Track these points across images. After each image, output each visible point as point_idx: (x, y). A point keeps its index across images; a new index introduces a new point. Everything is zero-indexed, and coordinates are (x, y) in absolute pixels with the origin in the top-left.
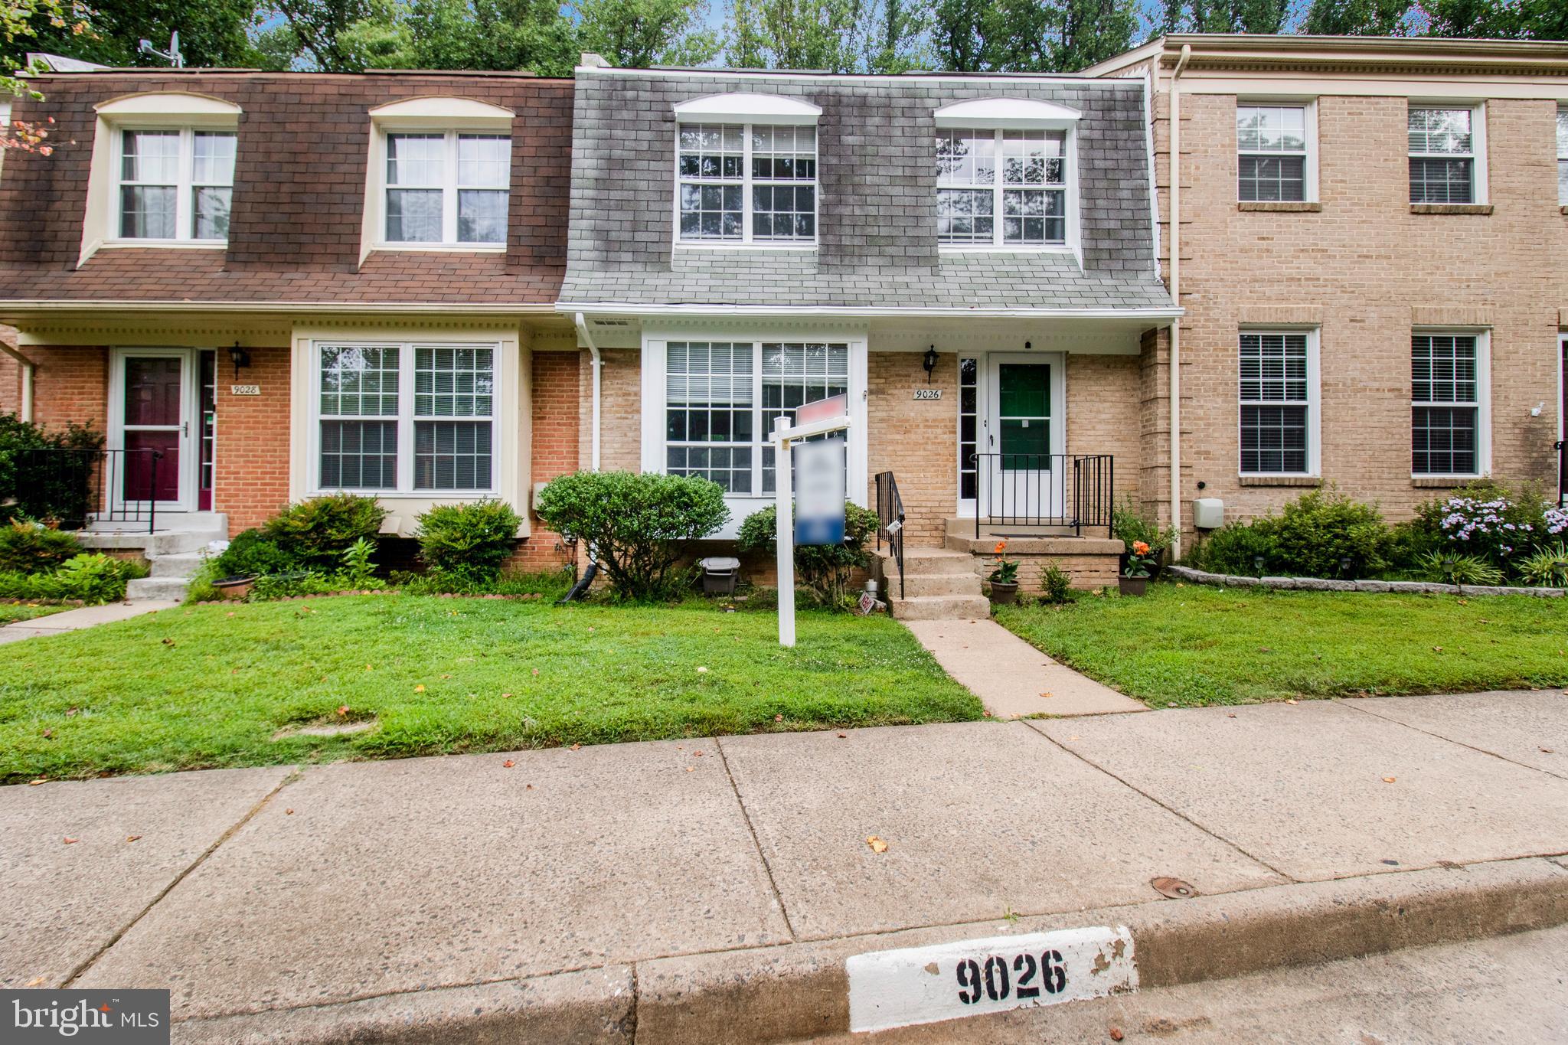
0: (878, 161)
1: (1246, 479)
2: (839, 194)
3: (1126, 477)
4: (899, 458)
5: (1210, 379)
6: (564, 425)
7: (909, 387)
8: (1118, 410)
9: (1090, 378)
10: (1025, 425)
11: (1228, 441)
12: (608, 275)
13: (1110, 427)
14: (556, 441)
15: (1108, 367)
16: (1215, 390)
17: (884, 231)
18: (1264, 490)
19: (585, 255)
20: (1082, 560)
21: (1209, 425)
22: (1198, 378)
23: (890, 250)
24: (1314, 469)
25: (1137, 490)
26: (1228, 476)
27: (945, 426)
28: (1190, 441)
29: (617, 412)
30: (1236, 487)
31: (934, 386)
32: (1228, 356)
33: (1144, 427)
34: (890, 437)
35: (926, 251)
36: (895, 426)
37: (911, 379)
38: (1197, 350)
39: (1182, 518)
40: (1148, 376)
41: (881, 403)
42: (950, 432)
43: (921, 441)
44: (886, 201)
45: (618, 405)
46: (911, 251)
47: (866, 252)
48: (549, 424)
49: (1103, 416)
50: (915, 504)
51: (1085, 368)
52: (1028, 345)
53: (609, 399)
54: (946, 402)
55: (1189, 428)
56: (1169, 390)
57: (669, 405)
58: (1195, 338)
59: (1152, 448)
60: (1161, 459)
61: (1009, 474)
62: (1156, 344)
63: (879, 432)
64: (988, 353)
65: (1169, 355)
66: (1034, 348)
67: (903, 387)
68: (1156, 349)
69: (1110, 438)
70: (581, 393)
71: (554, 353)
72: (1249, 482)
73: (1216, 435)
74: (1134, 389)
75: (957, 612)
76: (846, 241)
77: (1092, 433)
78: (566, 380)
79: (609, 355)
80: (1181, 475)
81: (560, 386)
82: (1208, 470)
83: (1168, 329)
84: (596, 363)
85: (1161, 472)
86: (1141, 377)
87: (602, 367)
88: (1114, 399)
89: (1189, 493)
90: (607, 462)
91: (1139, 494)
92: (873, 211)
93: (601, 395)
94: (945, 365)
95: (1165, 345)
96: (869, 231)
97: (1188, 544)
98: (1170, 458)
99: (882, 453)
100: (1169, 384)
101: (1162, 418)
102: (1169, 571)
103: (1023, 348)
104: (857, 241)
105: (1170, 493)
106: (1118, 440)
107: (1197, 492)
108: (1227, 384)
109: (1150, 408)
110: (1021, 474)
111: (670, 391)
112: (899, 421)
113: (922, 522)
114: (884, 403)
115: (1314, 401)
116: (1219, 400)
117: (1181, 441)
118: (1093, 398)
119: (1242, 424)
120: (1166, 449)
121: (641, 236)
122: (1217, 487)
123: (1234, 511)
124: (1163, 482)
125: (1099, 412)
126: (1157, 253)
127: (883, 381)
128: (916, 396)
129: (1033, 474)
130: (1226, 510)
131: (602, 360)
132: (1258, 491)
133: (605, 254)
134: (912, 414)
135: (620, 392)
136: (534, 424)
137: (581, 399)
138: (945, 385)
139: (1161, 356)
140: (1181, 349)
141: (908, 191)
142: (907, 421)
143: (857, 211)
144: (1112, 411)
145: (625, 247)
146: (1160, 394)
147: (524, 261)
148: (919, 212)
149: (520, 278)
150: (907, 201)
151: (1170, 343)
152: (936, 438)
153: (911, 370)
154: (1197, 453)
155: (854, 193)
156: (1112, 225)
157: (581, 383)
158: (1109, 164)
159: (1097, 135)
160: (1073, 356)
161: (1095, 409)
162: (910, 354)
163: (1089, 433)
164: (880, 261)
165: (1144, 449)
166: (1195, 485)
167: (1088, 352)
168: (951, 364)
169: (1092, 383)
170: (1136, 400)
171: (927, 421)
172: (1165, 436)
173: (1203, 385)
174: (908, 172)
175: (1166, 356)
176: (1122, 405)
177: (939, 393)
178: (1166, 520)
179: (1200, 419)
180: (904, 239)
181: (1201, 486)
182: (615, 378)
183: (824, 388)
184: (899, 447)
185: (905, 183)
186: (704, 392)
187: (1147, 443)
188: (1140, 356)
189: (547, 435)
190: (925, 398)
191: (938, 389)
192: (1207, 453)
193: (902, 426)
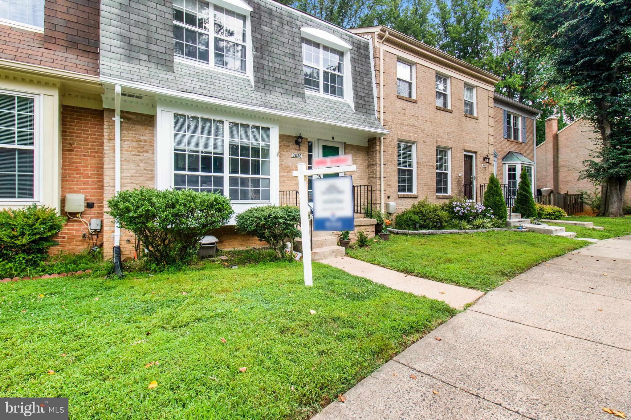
0: (278, 43)
1: (400, 195)
2: (262, 53)
4: (286, 184)
5: (390, 158)
6: (89, 156)
7: (289, 151)
9: (352, 154)
11: (395, 181)
12: (132, 65)
13: (359, 174)
14: (82, 166)
15: (358, 150)
16: (391, 162)
17: (283, 77)
18: (404, 199)
19: (113, 49)
20: (366, 227)
21: (390, 175)
22: (388, 158)
23: (285, 86)
24: (415, 192)
26: (395, 194)
29: (132, 151)
30: (397, 198)
31: (299, 152)
32: (395, 150)
33: (369, 174)
35: (300, 90)
36: (283, 169)
37: (291, 148)
38: (388, 147)
39: (384, 209)
40: (372, 155)
41: (284, 158)
44: (282, 62)
45: (133, 147)
46: (294, 89)
47: (275, 85)
48: (77, 155)
51: (351, 150)
52: (333, 138)
53: (126, 143)
54: (304, 160)
55: (385, 176)
56: (380, 161)
57: (175, 150)
58: (387, 143)
59: (374, 183)
60: (378, 187)
62: (375, 143)
64: (318, 140)
65: (380, 148)
66: (335, 140)
67: (287, 151)
68: (375, 145)
69: (359, 178)
70: (106, 137)
71: (80, 108)
73: (392, 179)
74: (366, 160)
75: (334, 255)
76: (266, 77)
78: (90, 127)
79: (126, 115)
80: (384, 193)
81: (85, 130)
82: (390, 192)
83: (380, 138)
84: (117, 119)
85: (378, 192)
86: (368, 155)
87: (121, 122)
88: (360, 163)
89: (386, 200)
90: (125, 181)
92: (277, 66)
93: (121, 140)
94: (303, 143)
96: (276, 75)
98: (380, 187)
100: (380, 159)
101: (378, 171)
103: (331, 139)
104: (271, 79)
105: (381, 200)
106: (361, 179)
107: (388, 200)
108: (395, 160)
109: (373, 168)
111: (176, 142)
112: (286, 167)
115: (414, 168)
116: (392, 166)
117: (384, 180)
118: (354, 162)
119: (398, 175)
120: (379, 183)
121: (152, 47)
122: (393, 197)
124: (378, 196)
126: (376, 108)
128: (292, 156)
130: (396, 206)
131: (121, 118)
133: (128, 52)
134: (291, 164)
135: (134, 139)
136: (63, 154)
137: (105, 141)
138: (303, 152)
139: (378, 148)
140: (384, 146)
141: (291, 60)
142: (289, 167)
143: (271, 64)
144: (360, 168)
145: (142, 51)
146: (377, 162)
147: (58, 41)
148: (297, 71)
149: (57, 53)
150: (291, 65)
151: (380, 143)
153: (290, 144)
154: (387, 185)
155: (268, 55)
156: (362, 94)
157: (105, 130)
158: (360, 70)
159: (356, 57)
160: (347, 145)
162: (289, 136)
164: (282, 91)
165: (369, 183)
166: (387, 197)
167: (352, 144)
168: (305, 143)
169: (353, 156)
170: (367, 164)
172: (379, 178)
173: (389, 160)
174: (291, 52)
176: (362, 166)
177: (302, 155)
179: (388, 173)
180: (291, 83)
181: (389, 197)
182: (131, 130)
183: (259, 148)
184: (285, 179)
185: (290, 56)
186: (197, 145)
187: (371, 181)
188: (368, 147)
189: (75, 162)
190: (296, 157)
191: (301, 153)
192: (390, 185)
193: (286, 169)
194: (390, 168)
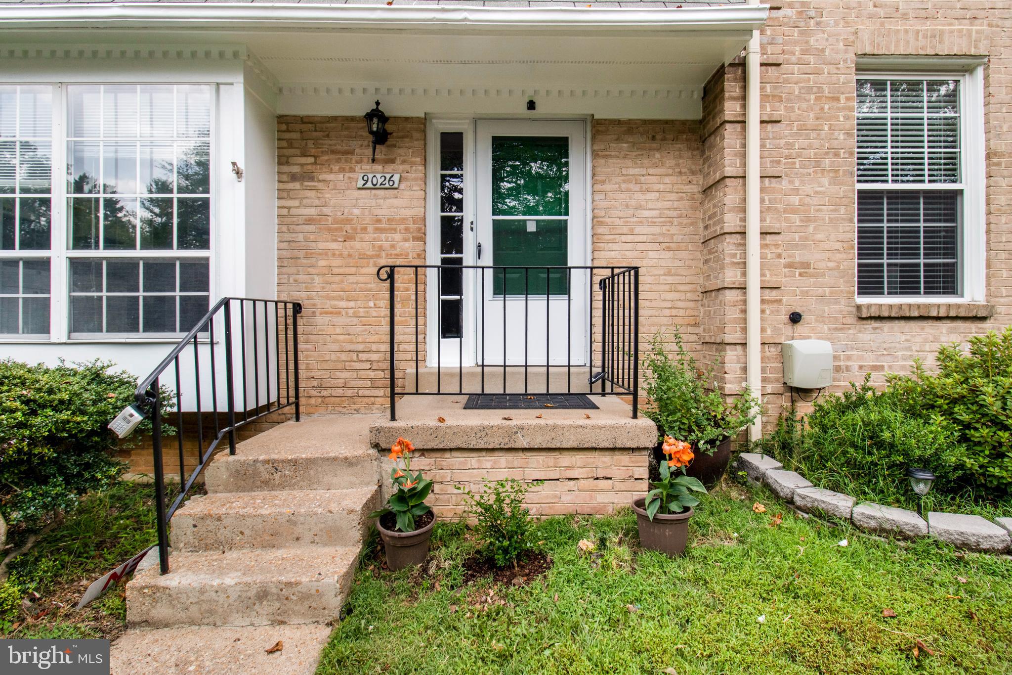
1: (869, 306)
3: (680, 304)
4: (337, 279)
5: (810, 146)
7: (352, 170)
8: (668, 204)
9: (625, 157)
10: (531, 228)
11: (839, 246)
13: (657, 230)
15: (654, 138)
16: (818, 164)
18: (897, 325)
20: (578, 459)
21: (808, 220)
22: (790, 146)
24: (973, 292)
25: (696, 325)
26: (837, 302)
27: (407, 229)
28: (777, 246)
30: (851, 320)
31: (390, 168)
32: (838, 109)
33: (706, 227)
34: (321, 246)
36: (330, 230)
37: (355, 158)
38: (789, 100)
39: (763, 370)
40: (711, 147)
41: (308, 193)
42: (415, 239)
43: (369, 253)
49: (647, 213)
50: (361, 347)
51: (618, 140)
52: (531, 105)
54: (407, 193)
55: (776, 227)
56: (744, 165)
58: (787, 81)
59: (717, 260)
60: (731, 276)
61: (508, 301)
62: (722, 90)
63: (306, 239)
64: (476, 121)
65: (744, 107)
66: (542, 109)
67: (341, 170)
68: (722, 99)
69: (656, 247)
72: (874, 312)
73: (819, 236)
74: (693, 173)
77: (629, 238)
80: (763, 301)
82: (805, 294)
83: (742, 65)
85: (731, 297)
86: (703, 153)
88: (661, 187)
89: (776, 330)
91: (700, 330)
94: (407, 135)
95: (737, 92)
97: (773, 412)
98: (744, 274)
99: (311, 270)
100: (744, 155)
101: (732, 210)
102: (743, 464)
103: (523, 110)
105: (744, 330)
106: (668, 249)
107: (788, 329)
108: (837, 155)
109: (714, 197)
112: (335, 222)
113: (372, 374)
114: (312, 194)
115: (972, 183)
116: (825, 181)
117: (763, 246)
118: (632, 186)
119: (859, 221)
120: (738, 259)
122: (821, 319)
123: (849, 358)
124: (733, 314)
125: (639, 207)
127: (312, 160)
128: (361, 183)
130: (836, 358)
132: (887, 326)
134: (356, 212)
138: (406, 167)
139: (730, 109)
140: (764, 98)
142: (348, 221)
144: (659, 205)
146: (729, 171)
151: (745, 88)
152: (393, 247)
153: (355, 144)
154: (790, 266)
160: (598, 122)
161: (633, 203)
163: (624, 238)
165: (706, 262)
166: (785, 318)
167: (624, 116)
168: (416, 135)
169: (629, 163)
170: (695, 189)
171: (379, 221)
172: (737, 239)
173: (799, 156)
175: (738, 109)
176: (673, 196)
177: (396, 178)
178: (738, 374)
179: (794, 211)
181: (795, 318)
184: (336, 262)
187: (710, 253)
188: (701, 122)
190: (374, 187)
191: (395, 171)
192: (806, 265)
193: (341, 229)
194: (808, 189)
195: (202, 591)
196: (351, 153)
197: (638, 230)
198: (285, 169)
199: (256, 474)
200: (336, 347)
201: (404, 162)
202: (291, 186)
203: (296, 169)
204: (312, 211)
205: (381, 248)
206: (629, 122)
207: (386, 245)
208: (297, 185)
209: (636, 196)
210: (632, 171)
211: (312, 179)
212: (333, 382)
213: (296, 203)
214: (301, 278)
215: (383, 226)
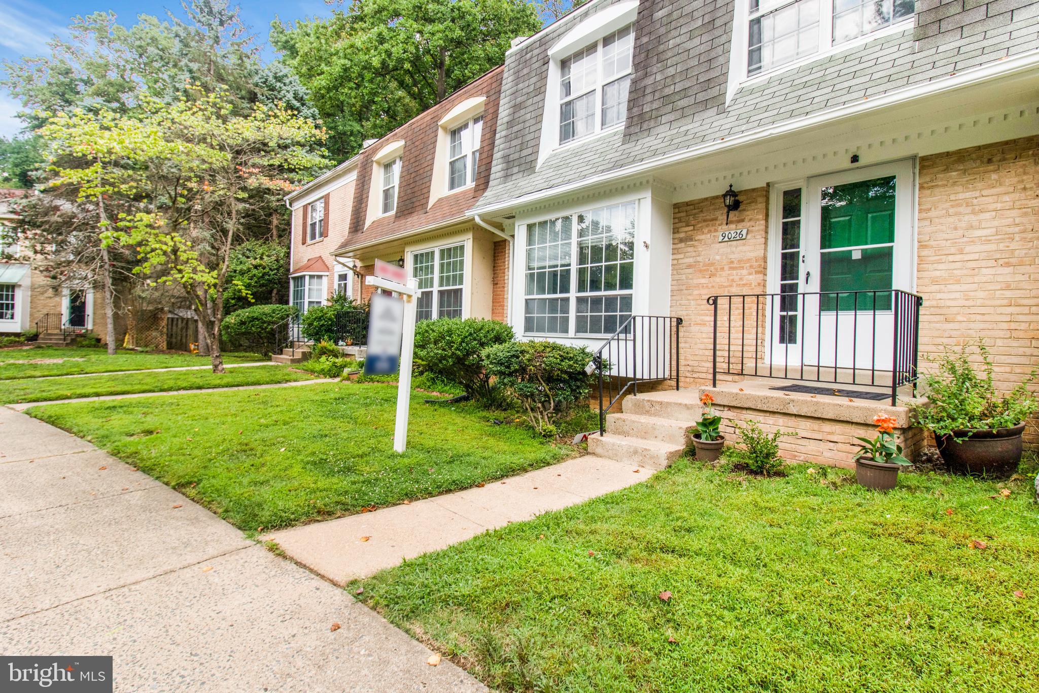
0: (681, 22)
4: (703, 302)
7: (716, 231)
9: (955, 184)
10: (857, 255)
17: (679, 87)
23: (682, 103)
27: (751, 267)
31: (740, 226)
34: (695, 281)
35: (716, 91)
36: (701, 271)
37: (718, 222)
41: (689, 249)
42: (757, 272)
43: (725, 284)
44: (684, 56)
46: (701, 97)
47: (661, 113)
49: (979, 233)
51: (947, 170)
52: (855, 159)
54: (752, 242)
61: (829, 317)
64: (809, 179)
66: (862, 161)
67: (710, 231)
70: (507, 266)
71: (502, 241)
76: (647, 108)
77: (958, 257)
88: (1000, 206)
92: (672, 71)
94: (754, 201)
96: (666, 91)
99: (689, 297)
103: (846, 164)
104: (655, 105)
106: (1007, 265)
110: (846, 317)
111: (529, 260)
112: (705, 265)
114: (691, 249)
118: (961, 209)
121: (524, 153)
125: (970, 228)
127: (692, 228)
128: (720, 239)
129: (865, 317)
133: (506, 171)
134: (718, 257)
138: (752, 223)
141: (705, 38)
142: (712, 264)
143: (658, 78)
144: (997, 223)
145: (515, 163)
148: (712, 54)
150: (703, 48)
152: (741, 279)
153: (718, 214)
155: (658, 62)
157: (507, 259)
160: (923, 159)
161: (963, 224)
163: (951, 258)
164: (671, 117)
167: (953, 147)
168: (760, 200)
169: (960, 189)
171: (732, 262)
177: (744, 232)
180: (696, 87)
185: (703, 31)
186: (545, 258)
190: (730, 240)
191: (744, 227)
193: (707, 270)
195: (613, 445)
196: (716, 219)
197: (968, 249)
198: (677, 236)
199: (643, 407)
200: (702, 346)
201: (750, 220)
202: (679, 246)
203: (682, 235)
204: (691, 260)
205: (733, 280)
206: (959, 152)
207: (736, 278)
208: (683, 245)
209: (966, 218)
210: (961, 196)
211: (691, 240)
212: (700, 369)
213: (682, 256)
214: (683, 302)
215: (735, 265)
